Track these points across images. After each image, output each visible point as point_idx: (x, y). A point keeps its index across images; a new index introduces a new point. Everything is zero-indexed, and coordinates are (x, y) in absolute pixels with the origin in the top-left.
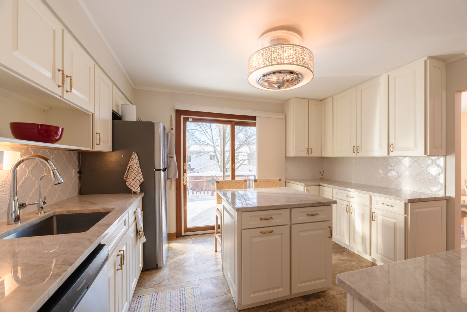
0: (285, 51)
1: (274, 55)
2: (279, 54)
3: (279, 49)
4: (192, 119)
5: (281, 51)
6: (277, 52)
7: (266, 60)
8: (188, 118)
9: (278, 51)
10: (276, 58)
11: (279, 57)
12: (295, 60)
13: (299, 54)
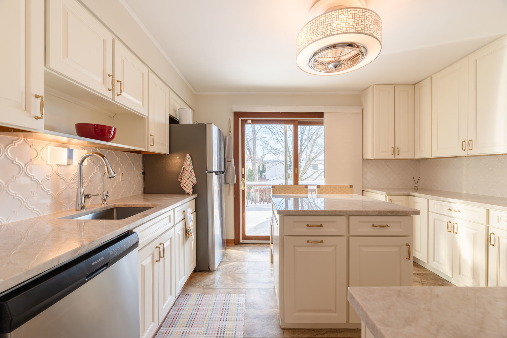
0: (335, 18)
1: (322, 26)
2: (328, 24)
3: (329, 18)
4: (250, 121)
5: (331, 19)
6: (326, 22)
7: (313, 35)
8: (247, 120)
9: (327, 20)
10: (324, 30)
11: (329, 27)
12: (350, 27)
13: (356, 18)
